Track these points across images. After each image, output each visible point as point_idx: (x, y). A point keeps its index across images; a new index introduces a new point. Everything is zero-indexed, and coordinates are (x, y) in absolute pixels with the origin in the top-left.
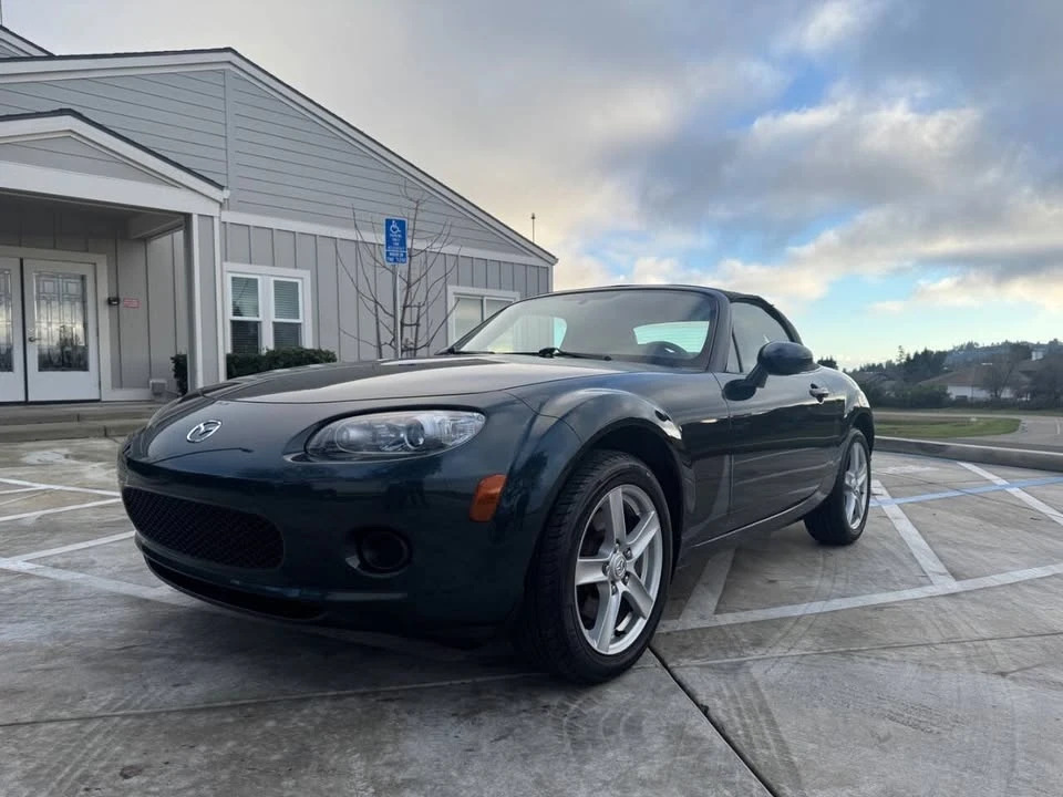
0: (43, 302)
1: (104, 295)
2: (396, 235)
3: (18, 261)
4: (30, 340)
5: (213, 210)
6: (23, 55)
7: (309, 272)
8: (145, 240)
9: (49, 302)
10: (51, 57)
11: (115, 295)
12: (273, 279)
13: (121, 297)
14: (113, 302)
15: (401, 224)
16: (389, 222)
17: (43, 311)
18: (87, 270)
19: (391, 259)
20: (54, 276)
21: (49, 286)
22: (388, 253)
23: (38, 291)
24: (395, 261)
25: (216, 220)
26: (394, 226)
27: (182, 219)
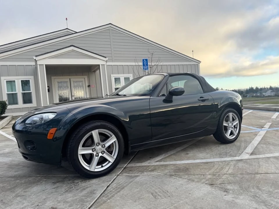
0: (75, 88)
1: (87, 85)
2: (145, 63)
3: (69, 79)
4: (73, 96)
5: (104, 63)
6: (71, 33)
7: (132, 74)
8: (95, 71)
9: (76, 88)
10: (77, 33)
11: (89, 85)
12: (124, 77)
13: (91, 85)
14: (89, 86)
15: (147, 60)
16: (143, 60)
17: (75, 90)
18: (83, 80)
19: (144, 69)
20: (77, 82)
21: (76, 84)
22: (143, 68)
23: (74, 86)
24: (145, 70)
25: (105, 65)
26: (145, 61)
27: (98, 66)
